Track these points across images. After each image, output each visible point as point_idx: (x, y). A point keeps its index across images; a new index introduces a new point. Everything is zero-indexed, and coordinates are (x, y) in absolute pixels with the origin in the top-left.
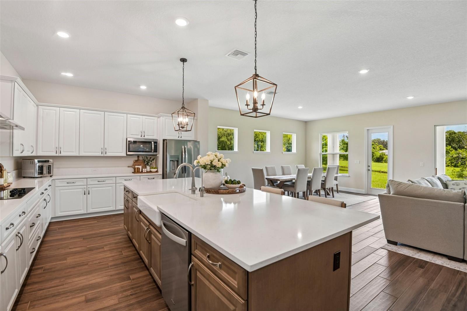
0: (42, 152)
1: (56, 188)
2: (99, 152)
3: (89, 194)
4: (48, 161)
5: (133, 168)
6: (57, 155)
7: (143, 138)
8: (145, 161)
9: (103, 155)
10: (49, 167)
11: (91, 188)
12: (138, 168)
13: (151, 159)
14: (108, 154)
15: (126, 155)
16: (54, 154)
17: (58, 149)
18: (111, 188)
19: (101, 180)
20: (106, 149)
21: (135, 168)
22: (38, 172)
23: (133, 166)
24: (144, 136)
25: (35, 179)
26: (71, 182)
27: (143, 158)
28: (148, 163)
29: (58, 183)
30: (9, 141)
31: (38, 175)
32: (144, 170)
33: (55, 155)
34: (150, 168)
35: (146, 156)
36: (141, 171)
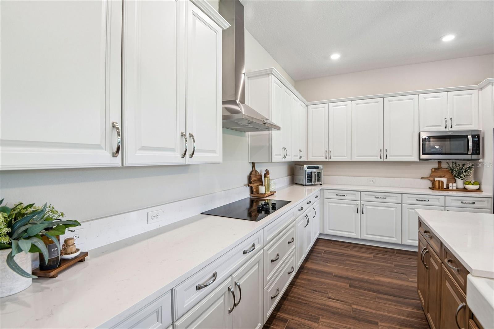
0: (313, 156)
1: (325, 199)
2: (377, 156)
3: (363, 213)
4: (317, 168)
5: (431, 181)
6: (327, 160)
7: (450, 129)
8: (452, 171)
9: (382, 160)
10: (319, 175)
11: (366, 205)
12: (439, 181)
13: (465, 167)
14: (390, 159)
15: (418, 161)
16: (323, 159)
17: (328, 153)
18: (394, 209)
19: (380, 196)
20: (386, 151)
21: (434, 180)
22: (308, 180)
23: (431, 178)
24: (451, 127)
25: (304, 186)
26: (341, 194)
27: (448, 164)
28: (458, 173)
29: (327, 194)
30: (268, 144)
31: (308, 182)
32: (452, 186)
33: (325, 160)
34: (464, 184)
35: (455, 161)
36: (445, 187)
